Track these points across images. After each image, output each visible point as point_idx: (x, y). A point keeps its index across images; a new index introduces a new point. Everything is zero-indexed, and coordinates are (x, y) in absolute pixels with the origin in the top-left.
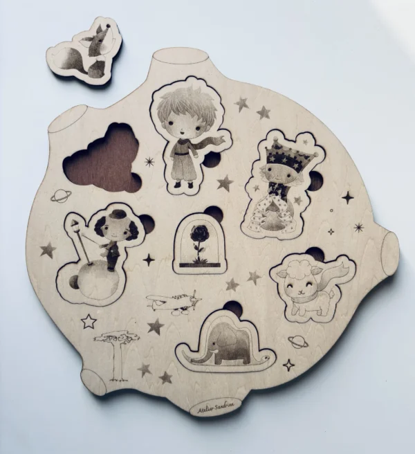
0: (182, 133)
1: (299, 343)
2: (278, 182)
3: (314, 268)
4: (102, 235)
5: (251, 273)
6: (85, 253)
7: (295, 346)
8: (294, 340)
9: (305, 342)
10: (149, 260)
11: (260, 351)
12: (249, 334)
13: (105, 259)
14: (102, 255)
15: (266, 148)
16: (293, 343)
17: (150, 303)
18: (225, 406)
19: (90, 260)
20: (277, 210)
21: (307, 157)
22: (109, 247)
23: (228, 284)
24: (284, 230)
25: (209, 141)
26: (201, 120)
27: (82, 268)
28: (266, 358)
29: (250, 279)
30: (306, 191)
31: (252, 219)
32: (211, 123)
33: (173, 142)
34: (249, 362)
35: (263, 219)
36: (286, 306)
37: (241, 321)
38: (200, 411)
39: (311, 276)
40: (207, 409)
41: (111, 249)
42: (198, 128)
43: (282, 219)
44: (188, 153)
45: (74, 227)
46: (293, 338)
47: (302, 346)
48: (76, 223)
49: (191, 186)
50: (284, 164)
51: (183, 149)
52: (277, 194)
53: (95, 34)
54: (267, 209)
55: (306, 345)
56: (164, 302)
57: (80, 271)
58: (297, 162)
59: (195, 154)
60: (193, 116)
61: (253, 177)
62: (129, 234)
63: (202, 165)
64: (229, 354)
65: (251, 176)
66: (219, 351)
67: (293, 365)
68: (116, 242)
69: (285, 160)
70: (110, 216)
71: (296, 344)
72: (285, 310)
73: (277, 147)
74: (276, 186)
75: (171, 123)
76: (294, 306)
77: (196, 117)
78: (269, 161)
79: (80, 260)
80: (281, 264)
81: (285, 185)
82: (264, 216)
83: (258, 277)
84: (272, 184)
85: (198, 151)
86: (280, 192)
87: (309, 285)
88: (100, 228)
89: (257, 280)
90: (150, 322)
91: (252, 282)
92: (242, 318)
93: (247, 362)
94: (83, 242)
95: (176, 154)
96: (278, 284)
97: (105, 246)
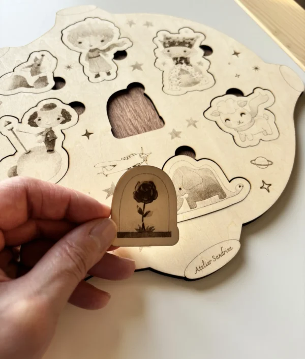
0: (91, 46)
1: (263, 164)
2: (179, 56)
3: (239, 102)
4: (36, 126)
5: (187, 120)
6: (22, 145)
7: (260, 166)
8: (257, 162)
9: (268, 161)
10: (88, 134)
11: (230, 182)
12: (212, 170)
13: (43, 144)
14: (39, 142)
15: (159, 41)
16: (257, 165)
17: (100, 170)
18: (223, 254)
19: (28, 149)
20: (187, 72)
21: (192, 39)
22: (44, 134)
23: (171, 134)
24: (200, 84)
25: (114, 45)
26: (103, 36)
27: (20, 158)
28: (240, 186)
29: (189, 125)
30: (203, 57)
31: (170, 83)
32: (112, 36)
33: (85, 52)
34: (225, 196)
35: (179, 81)
36: (233, 137)
37: (198, 161)
38: (197, 270)
39: (241, 108)
40: (205, 265)
41: (47, 134)
42: (102, 41)
43: (194, 77)
44: (99, 56)
45: (7, 126)
46: (255, 160)
47: (268, 165)
48: (10, 123)
49: (109, 74)
50: (177, 46)
51: (95, 54)
52: (182, 63)
53: (33, 62)
54: (179, 74)
55: (270, 163)
56: (115, 166)
57: (19, 161)
58: (186, 43)
59: (105, 55)
60: (96, 36)
61: (157, 58)
62: (62, 119)
63: (114, 60)
64: (200, 195)
65: (156, 58)
66: (189, 194)
67: (270, 185)
68: (51, 128)
69: (177, 44)
70: (41, 110)
71: (261, 165)
72: (234, 140)
73: (167, 39)
74: (179, 59)
75: (80, 43)
76: (240, 134)
77: (99, 36)
78: (165, 47)
79: (17, 151)
80: (211, 107)
81: (185, 57)
82: (178, 79)
83: (196, 122)
84: (175, 59)
85: (107, 53)
86: (183, 61)
87: (243, 115)
88: (33, 121)
89: (196, 124)
90: (105, 188)
91: (192, 127)
92: (197, 158)
93: (223, 196)
94: (18, 136)
95: (90, 58)
96: (216, 122)
97: (41, 133)
